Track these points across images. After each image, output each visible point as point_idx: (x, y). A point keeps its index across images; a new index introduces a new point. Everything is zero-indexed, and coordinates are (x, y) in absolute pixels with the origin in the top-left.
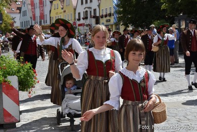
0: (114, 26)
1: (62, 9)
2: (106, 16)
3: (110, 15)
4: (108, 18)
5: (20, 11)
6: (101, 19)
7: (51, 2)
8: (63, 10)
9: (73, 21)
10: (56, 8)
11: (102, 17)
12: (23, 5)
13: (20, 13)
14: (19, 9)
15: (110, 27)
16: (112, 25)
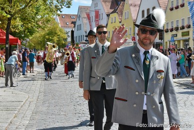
0: (182, 42)
1: (120, 22)
2: (172, 30)
3: (177, 29)
4: (174, 32)
5: (75, 25)
6: (165, 34)
7: (108, 15)
8: (121, 24)
9: (133, 36)
10: (113, 21)
11: (167, 31)
12: (78, 19)
13: (74, 27)
14: (74, 23)
15: (176, 43)
16: (179, 41)
